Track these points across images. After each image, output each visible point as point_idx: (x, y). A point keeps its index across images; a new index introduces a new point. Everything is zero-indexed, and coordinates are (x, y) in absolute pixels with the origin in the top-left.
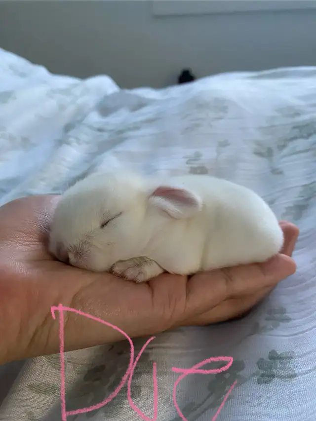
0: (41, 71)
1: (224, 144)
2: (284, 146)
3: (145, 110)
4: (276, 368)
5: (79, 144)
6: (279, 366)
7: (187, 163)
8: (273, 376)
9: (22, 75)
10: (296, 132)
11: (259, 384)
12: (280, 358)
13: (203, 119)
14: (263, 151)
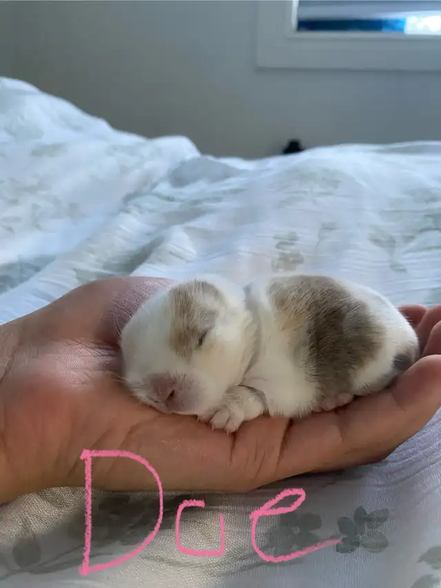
0: (102, 126)
1: (329, 228)
2: (411, 238)
3: (231, 180)
4: (362, 534)
5: (141, 212)
6: (367, 530)
7: (278, 246)
8: (357, 544)
9: (77, 128)
10: (430, 222)
11: (337, 551)
12: (369, 519)
13: (305, 193)
14: (382, 239)
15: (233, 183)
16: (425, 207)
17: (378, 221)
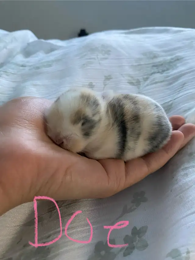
1: (108, 78)
2: (147, 78)
4: (135, 241)
10: (155, 69)
12: (139, 233)
13: (94, 59)
14: (134, 81)
15: (56, 54)
16: (151, 61)
17: (131, 72)
